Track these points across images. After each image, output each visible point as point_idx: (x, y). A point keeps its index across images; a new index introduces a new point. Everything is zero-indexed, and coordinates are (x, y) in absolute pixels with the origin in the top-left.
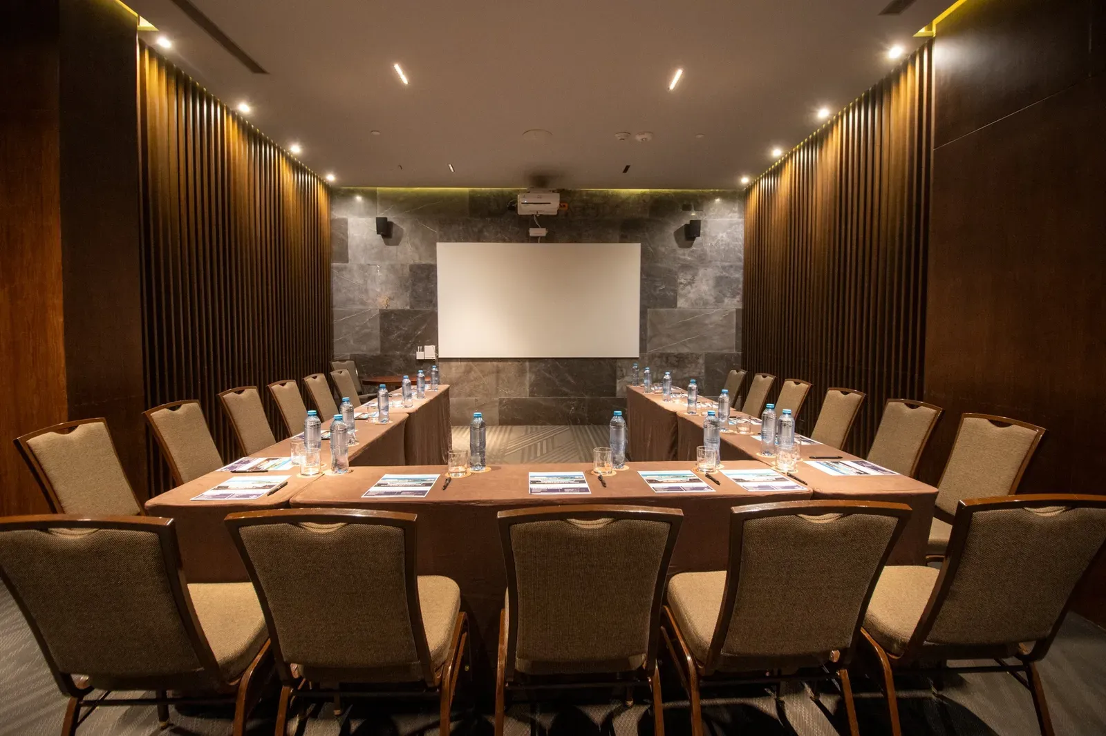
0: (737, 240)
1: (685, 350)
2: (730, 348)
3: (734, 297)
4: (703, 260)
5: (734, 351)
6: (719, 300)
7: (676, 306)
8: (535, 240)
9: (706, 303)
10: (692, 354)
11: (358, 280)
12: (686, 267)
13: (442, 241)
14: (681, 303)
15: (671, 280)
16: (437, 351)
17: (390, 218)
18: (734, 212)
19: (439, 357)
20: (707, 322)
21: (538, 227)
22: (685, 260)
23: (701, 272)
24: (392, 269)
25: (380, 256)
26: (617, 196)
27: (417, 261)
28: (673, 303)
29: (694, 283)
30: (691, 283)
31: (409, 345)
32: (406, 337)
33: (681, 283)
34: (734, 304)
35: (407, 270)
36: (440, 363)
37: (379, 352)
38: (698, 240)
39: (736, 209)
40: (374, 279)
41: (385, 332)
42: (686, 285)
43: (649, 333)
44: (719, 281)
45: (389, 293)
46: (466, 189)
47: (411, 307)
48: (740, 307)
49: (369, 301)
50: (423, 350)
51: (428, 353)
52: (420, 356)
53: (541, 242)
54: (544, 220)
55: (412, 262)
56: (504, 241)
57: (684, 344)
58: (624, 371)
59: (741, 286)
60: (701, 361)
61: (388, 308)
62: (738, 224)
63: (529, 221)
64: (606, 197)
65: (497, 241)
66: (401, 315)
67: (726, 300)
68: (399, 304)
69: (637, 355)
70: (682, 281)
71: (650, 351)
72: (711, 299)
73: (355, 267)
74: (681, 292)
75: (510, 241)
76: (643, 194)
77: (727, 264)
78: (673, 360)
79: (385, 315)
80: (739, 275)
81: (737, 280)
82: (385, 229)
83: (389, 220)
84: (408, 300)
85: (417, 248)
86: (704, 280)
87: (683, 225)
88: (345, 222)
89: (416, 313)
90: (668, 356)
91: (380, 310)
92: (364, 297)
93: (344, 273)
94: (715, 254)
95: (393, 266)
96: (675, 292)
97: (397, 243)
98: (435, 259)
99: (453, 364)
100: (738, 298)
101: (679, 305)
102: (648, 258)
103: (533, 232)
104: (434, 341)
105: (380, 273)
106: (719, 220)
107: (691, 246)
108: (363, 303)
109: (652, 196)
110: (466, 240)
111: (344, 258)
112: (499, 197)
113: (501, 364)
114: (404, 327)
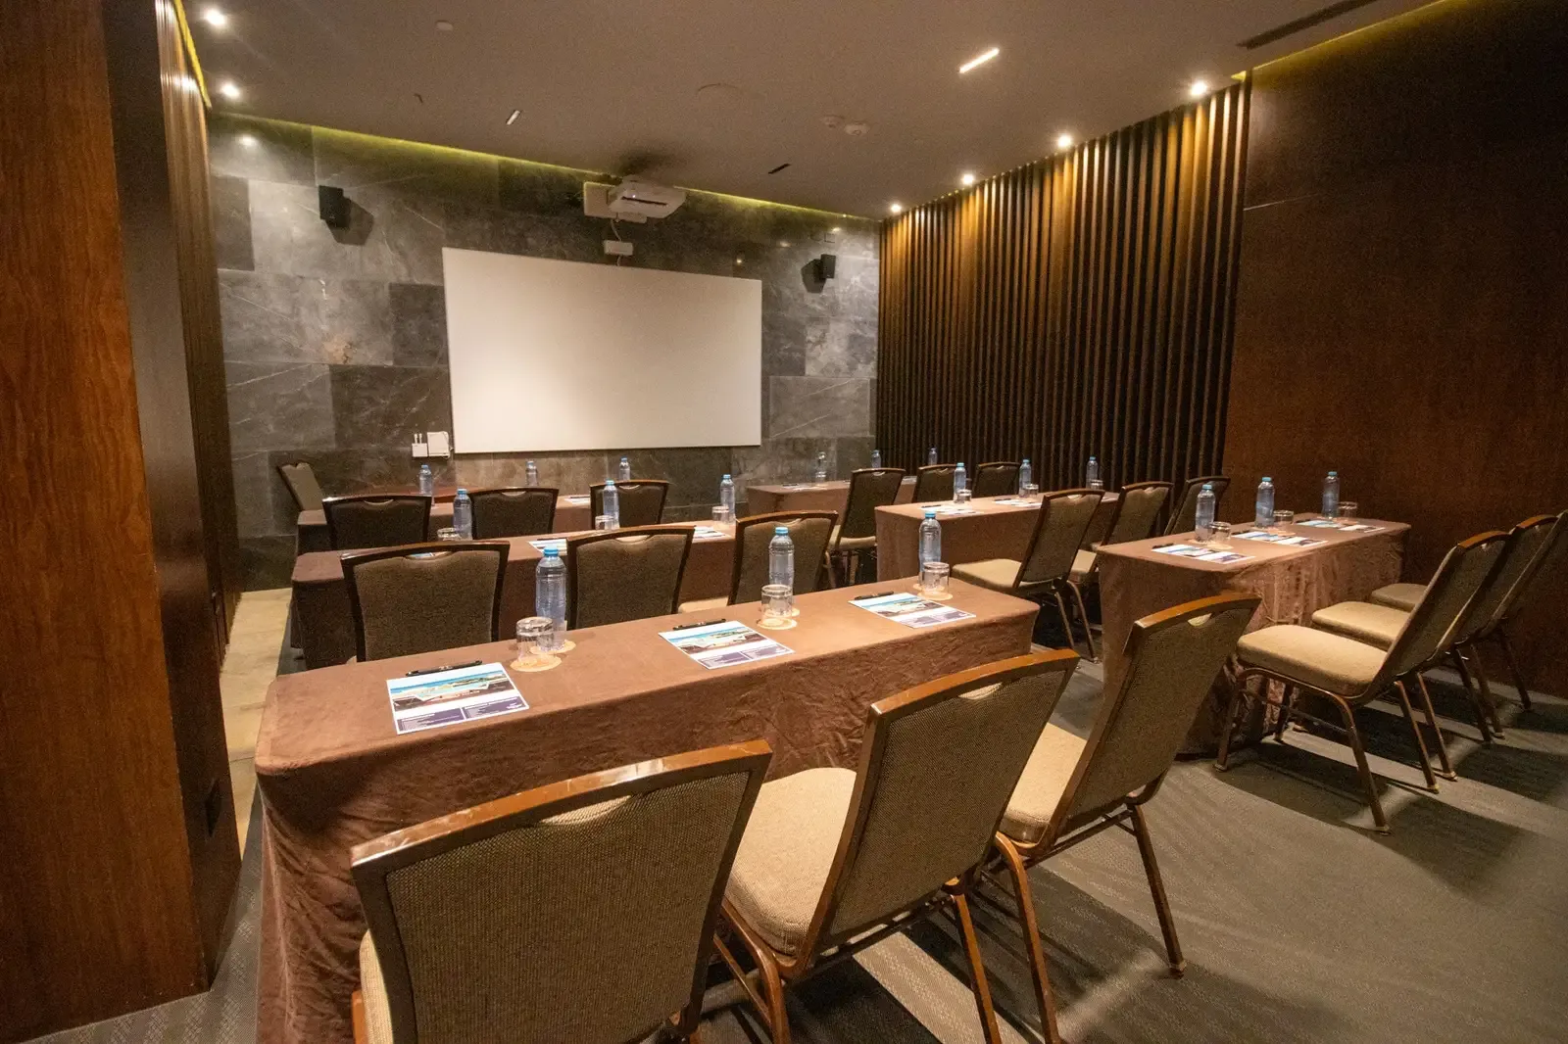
0: (871, 287)
1: (813, 434)
2: (864, 431)
3: (868, 362)
4: (834, 309)
5: (868, 435)
6: (852, 367)
7: (803, 374)
8: (612, 260)
9: (838, 370)
10: (822, 439)
11: (279, 306)
12: (816, 319)
13: (449, 246)
14: (811, 370)
15: (798, 337)
16: (451, 442)
17: (350, 193)
18: (868, 250)
19: (457, 452)
20: (839, 395)
21: (617, 239)
22: (814, 310)
23: (833, 327)
24: (353, 288)
25: (325, 263)
26: (728, 206)
27: (404, 279)
28: (800, 370)
29: (824, 342)
30: (821, 341)
31: (396, 433)
32: (390, 419)
33: (809, 342)
34: (867, 372)
35: (384, 295)
36: (457, 463)
37: (333, 446)
38: (829, 282)
39: (871, 246)
40: (315, 307)
41: (344, 408)
42: (815, 344)
43: (772, 411)
44: (854, 339)
45: (350, 334)
46: (494, 158)
47: (396, 361)
48: (874, 377)
49: (305, 348)
50: (425, 440)
51: (436, 444)
52: (419, 450)
53: (621, 265)
54: (626, 229)
55: (393, 279)
56: (563, 257)
57: (813, 426)
58: (742, 464)
59: (875, 349)
60: (833, 448)
61: (349, 363)
62: (873, 266)
63: (602, 228)
64: (716, 205)
65: (549, 255)
66: (378, 376)
67: (860, 367)
68: (370, 356)
69: (759, 443)
70: (810, 338)
71: (773, 437)
72: (844, 366)
73: (270, 281)
74: (808, 353)
75: (572, 259)
76: (763, 209)
77: (860, 319)
78: (801, 448)
79: (343, 376)
80: (872, 334)
81: (872, 339)
82: (337, 213)
83: (346, 195)
84: (391, 349)
85: (402, 253)
86: (836, 339)
87: (811, 260)
88: (243, 187)
89: (407, 373)
90: (795, 441)
91: (330, 366)
92: (295, 342)
93: (244, 289)
94: (847, 304)
95: (353, 283)
96: (803, 352)
97: (361, 239)
98: (441, 277)
99: (482, 463)
100: (873, 365)
101: (807, 373)
102: (769, 300)
103: (610, 247)
104: (446, 424)
105: (326, 295)
106: (853, 258)
107: (819, 290)
108: (290, 350)
109: (774, 212)
110: (497, 249)
111: (243, 257)
112: (553, 180)
113: (563, 461)
114: (384, 397)
